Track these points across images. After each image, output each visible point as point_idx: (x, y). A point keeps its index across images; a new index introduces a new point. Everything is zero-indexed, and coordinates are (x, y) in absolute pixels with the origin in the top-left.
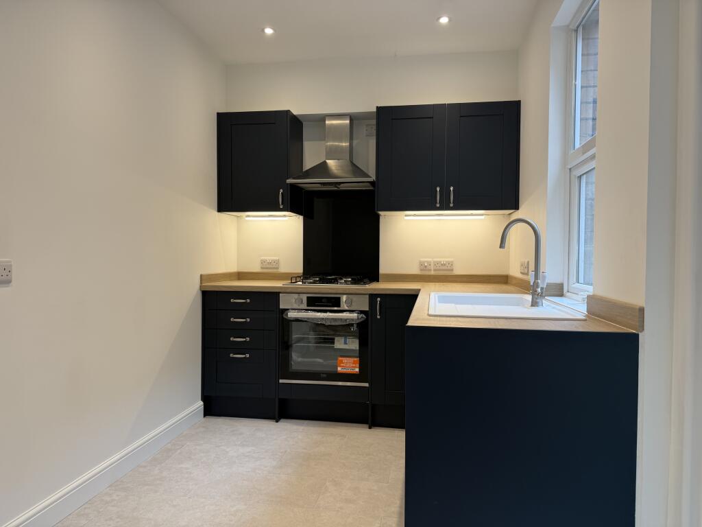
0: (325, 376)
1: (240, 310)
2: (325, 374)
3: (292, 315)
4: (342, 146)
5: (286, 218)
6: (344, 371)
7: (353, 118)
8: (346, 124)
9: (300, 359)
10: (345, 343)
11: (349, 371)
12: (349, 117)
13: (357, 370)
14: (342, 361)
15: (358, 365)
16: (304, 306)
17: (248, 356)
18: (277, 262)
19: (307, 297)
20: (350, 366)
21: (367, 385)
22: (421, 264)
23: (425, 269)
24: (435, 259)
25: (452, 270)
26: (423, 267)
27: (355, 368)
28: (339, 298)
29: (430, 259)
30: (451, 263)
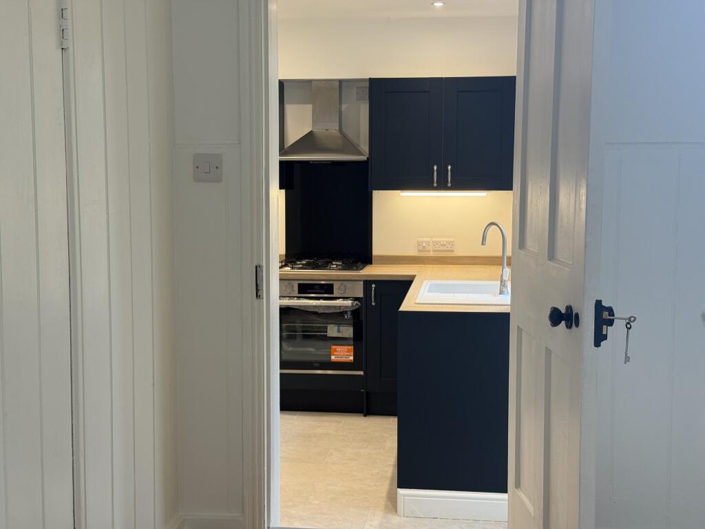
0: (318, 364)
3: (283, 303)
6: (339, 359)
7: (342, 81)
10: (339, 331)
11: (343, 359)
12: (337, 83)
13: (352, 358)
14: (336, 349)
15: (352, 353)
16: (296, 293)
19: (299, 284)
20: (343, 354)
21: (361, 373)
22: (419, 244)
23: (424, 249)
24: (434, 239)
25: (453, 251)
26: (421, 248)
27: (349, 356)
28: (332, 285)
29: (429, 239)
30: (452, 243)
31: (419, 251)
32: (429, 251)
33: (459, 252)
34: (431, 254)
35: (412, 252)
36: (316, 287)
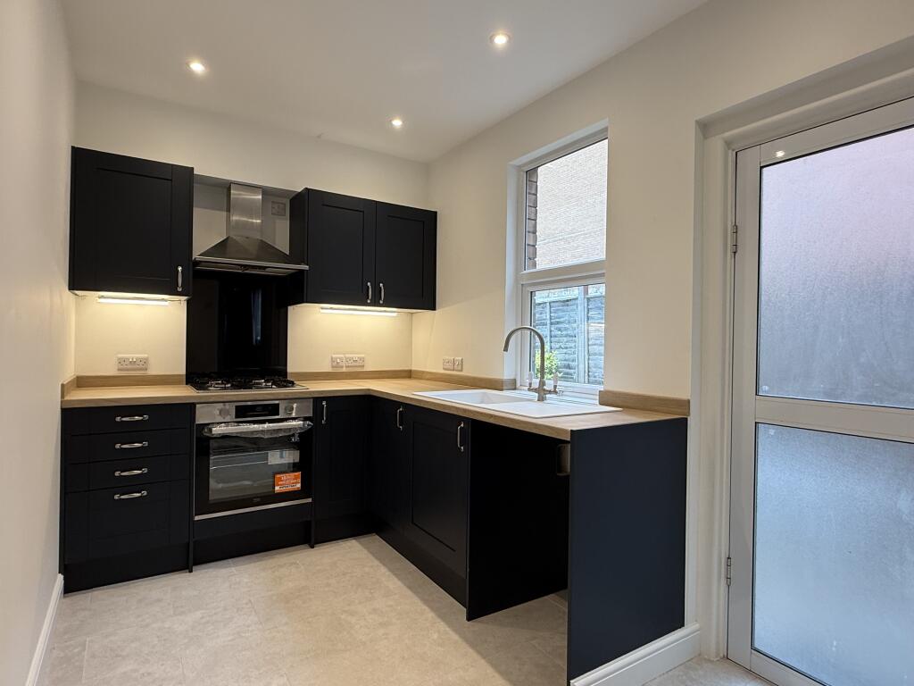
0: (258, 500)
1: (132, 432)
2: (261, 497)
3: (217, 430)
4: (253, 223)
5: (167, 303)
6: (284, 489)
7: (266, 192)
8: (259, 199)
9: (220, 486)
10: (282, 457)
11: (290, 488)
12: (260, 191)
13: (299, 485)
14: (280, 478)
15: (299, 480)
16: (231, 417)
17: (145, 493)
18: (146, 361)
19: (237, 407)
20: (290, 482)
21: (310, 500)
22: (333, 360)
23: (338, 366)
24: (347, 356)
25: (363, 366)
26: (335, 364)
27: (296, 483)
28: (278, 405)
29: (342, 356)
30: (363, 359)
31: (333, 367)
32: (342, 367)
33: (369, 368)
34: (344, 370)
35: (327, 368)
36: (258, 409)
